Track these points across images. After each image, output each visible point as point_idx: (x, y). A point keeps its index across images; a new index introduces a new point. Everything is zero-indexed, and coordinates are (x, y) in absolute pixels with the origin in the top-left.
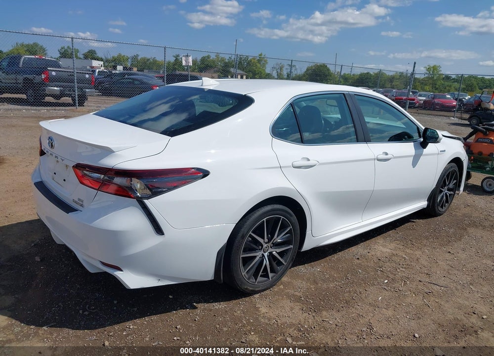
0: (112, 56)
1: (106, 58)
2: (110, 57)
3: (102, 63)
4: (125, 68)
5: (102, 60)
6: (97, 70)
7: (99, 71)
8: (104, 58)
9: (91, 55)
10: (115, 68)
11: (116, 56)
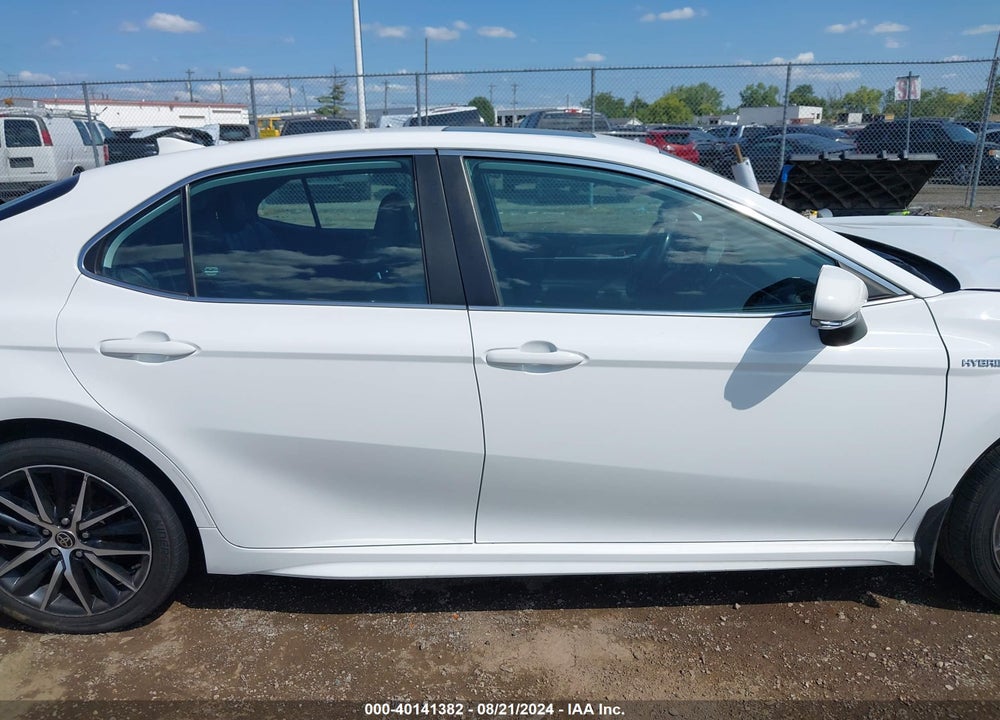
0: (844, 95)
1: (831, 99)
2: (839, 97)
3: (819, 110)
4: (866, 118)
5: (821, 103)
6: (743, 127)
7: (745, 129)
8: (827, 99)
9: (803, 96)
10: (843, 118)
11: (854, 92)
